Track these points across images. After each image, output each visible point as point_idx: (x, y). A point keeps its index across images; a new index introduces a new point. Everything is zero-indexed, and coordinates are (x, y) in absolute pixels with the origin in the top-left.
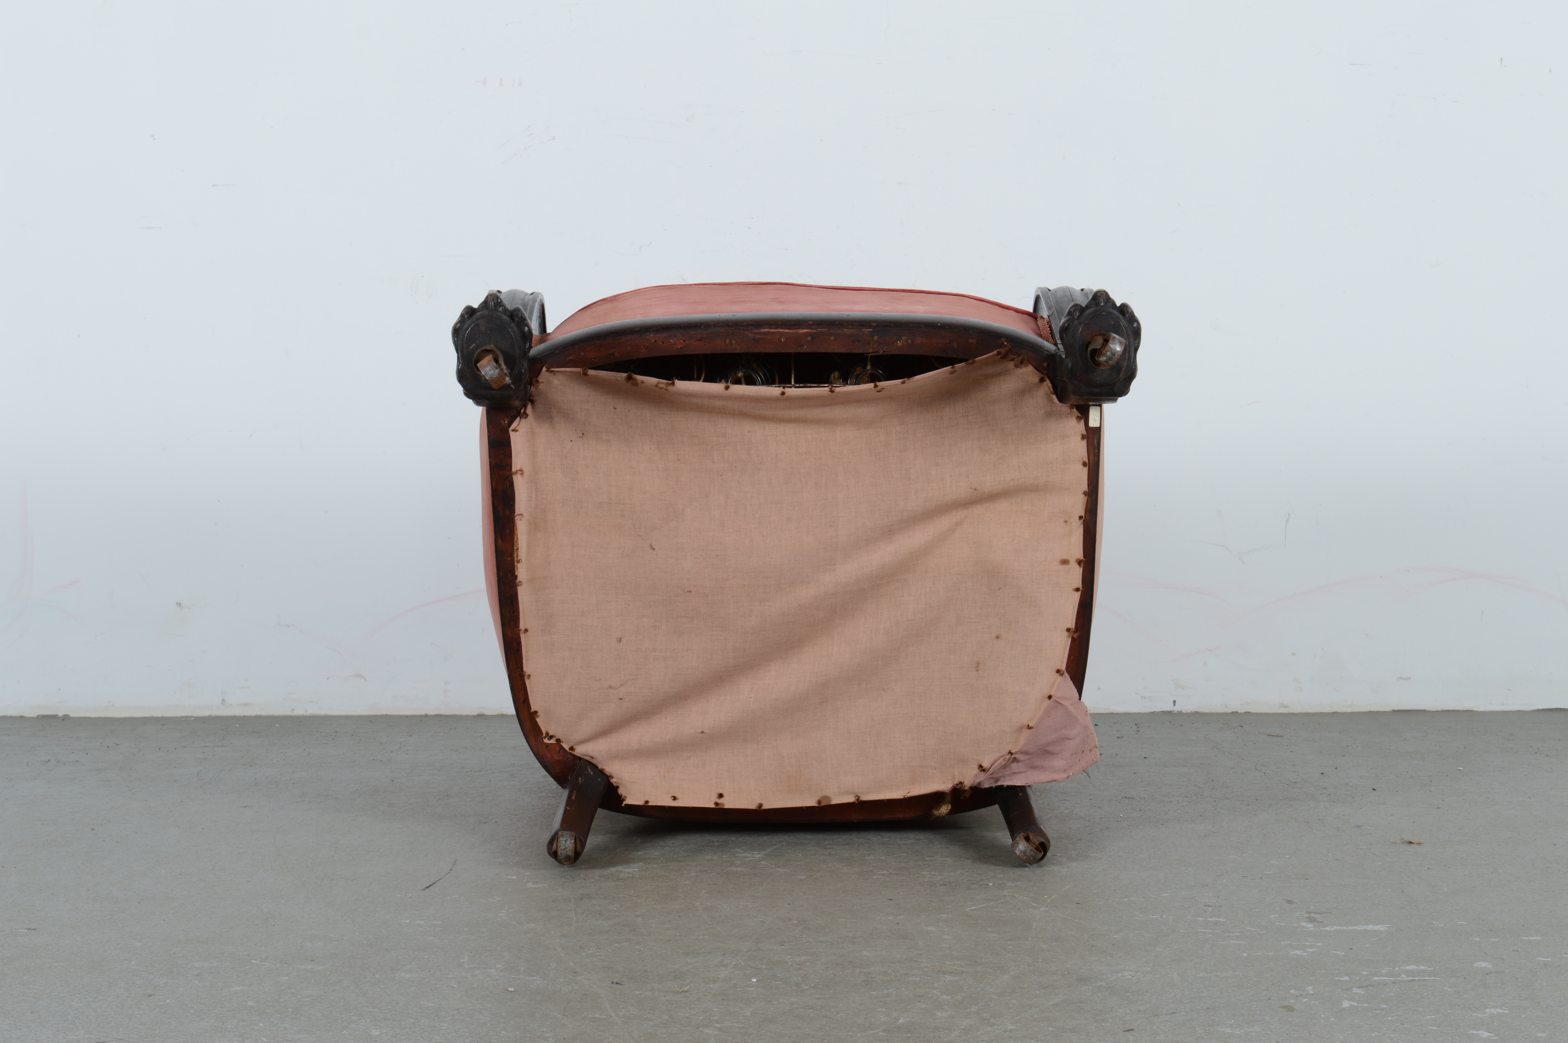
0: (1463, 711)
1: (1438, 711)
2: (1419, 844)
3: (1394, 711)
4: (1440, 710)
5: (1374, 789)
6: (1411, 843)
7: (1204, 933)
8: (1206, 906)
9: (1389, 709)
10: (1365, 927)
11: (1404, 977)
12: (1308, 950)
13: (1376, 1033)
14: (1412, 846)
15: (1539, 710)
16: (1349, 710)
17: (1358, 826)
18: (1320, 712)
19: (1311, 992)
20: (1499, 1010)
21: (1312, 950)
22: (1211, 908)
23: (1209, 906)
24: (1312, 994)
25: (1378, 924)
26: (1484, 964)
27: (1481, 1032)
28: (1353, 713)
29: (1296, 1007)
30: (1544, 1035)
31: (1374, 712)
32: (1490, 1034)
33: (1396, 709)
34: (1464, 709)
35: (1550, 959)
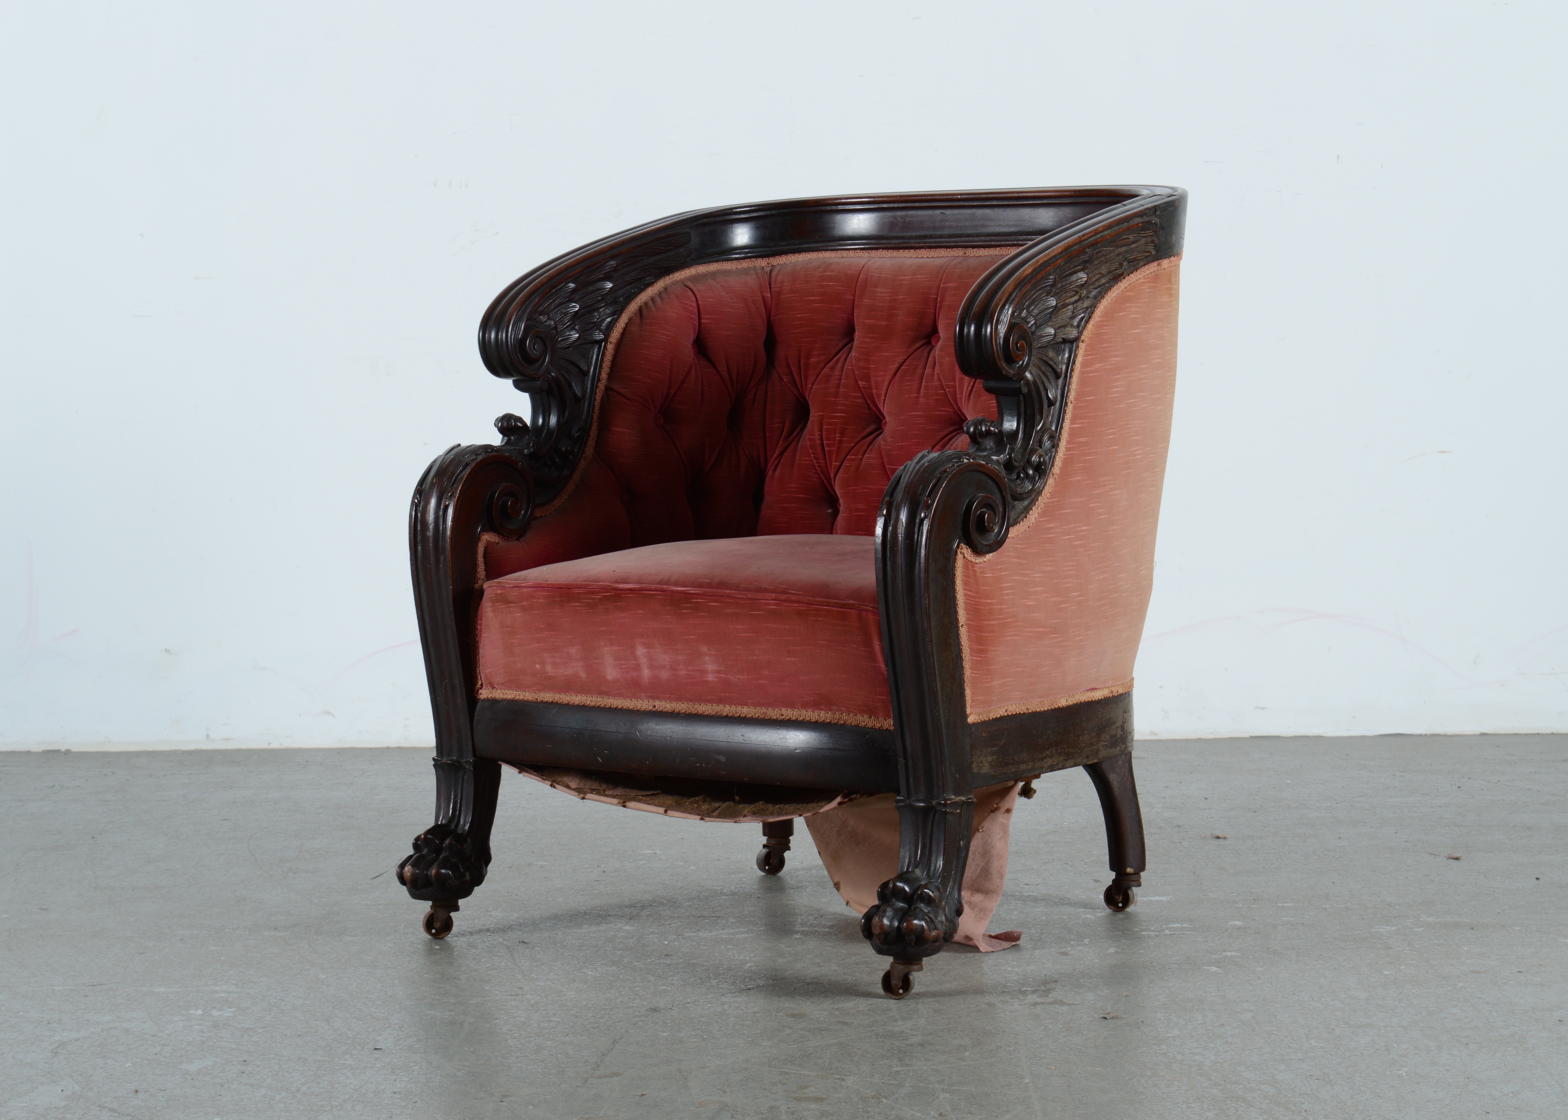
0: (1313, 737)
1: (1291, 737)
2: (1225, 838)
3: (1251, 737)
4: (1292, 735)
5: (1206, 799)
6: (1218, 838)
7: (1016, 903)
8: (1025, 885)
9: (1247, 735)
10: (1151, 898)
11: (1167, 932)
12: (1098, 914)
13: (1127, 969)
14: (1219, 840)
15: (1381, 735)
16: (1212, 737)
17: (1179, 826)
18: (1185, 738)
19: (1087, 943)
20: (1233, 953)
21: (1100, 914)
22: (1029, 886)
23: (1028, 885)
24: (1087, 944)
25: (1163, 896)
26: (1237, 923)
27: (1212, 967)
28: (1215, 739)
29: (1070, 953)
30: (1261, 969)
31: (1234, 738)
32: (1218, 969)
33: (1253, 735)
34: (1315, 735)
35: (1293, 919)
